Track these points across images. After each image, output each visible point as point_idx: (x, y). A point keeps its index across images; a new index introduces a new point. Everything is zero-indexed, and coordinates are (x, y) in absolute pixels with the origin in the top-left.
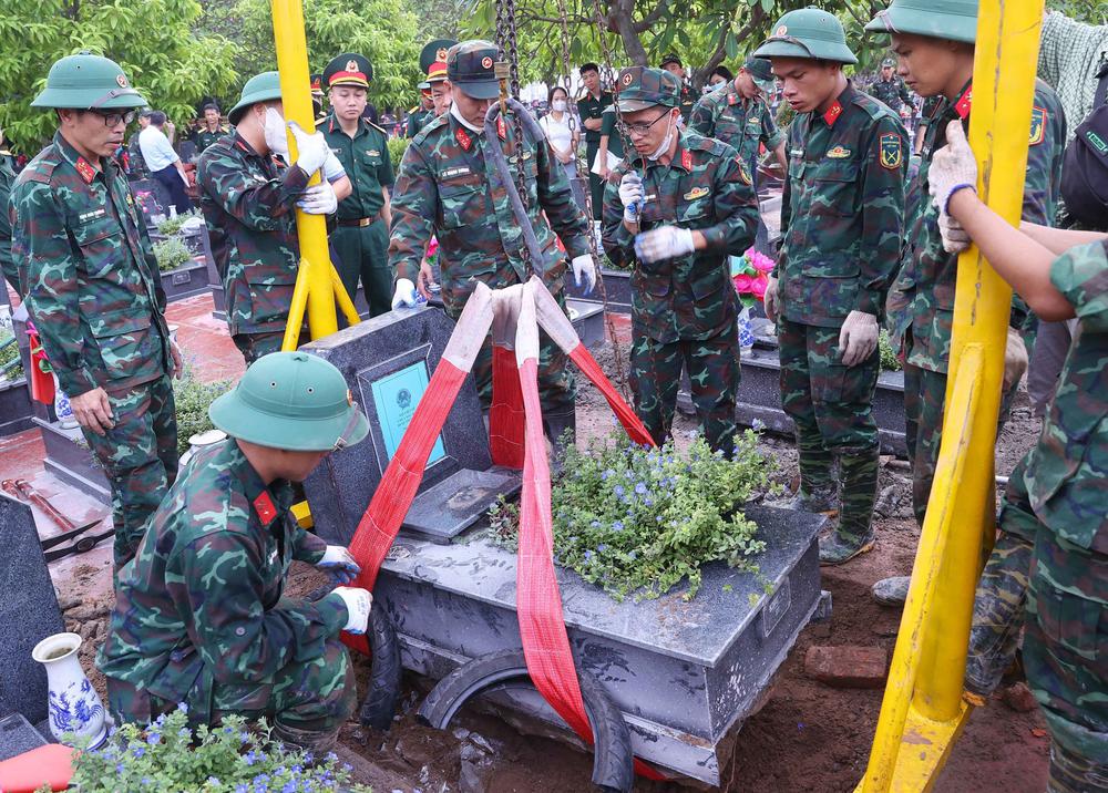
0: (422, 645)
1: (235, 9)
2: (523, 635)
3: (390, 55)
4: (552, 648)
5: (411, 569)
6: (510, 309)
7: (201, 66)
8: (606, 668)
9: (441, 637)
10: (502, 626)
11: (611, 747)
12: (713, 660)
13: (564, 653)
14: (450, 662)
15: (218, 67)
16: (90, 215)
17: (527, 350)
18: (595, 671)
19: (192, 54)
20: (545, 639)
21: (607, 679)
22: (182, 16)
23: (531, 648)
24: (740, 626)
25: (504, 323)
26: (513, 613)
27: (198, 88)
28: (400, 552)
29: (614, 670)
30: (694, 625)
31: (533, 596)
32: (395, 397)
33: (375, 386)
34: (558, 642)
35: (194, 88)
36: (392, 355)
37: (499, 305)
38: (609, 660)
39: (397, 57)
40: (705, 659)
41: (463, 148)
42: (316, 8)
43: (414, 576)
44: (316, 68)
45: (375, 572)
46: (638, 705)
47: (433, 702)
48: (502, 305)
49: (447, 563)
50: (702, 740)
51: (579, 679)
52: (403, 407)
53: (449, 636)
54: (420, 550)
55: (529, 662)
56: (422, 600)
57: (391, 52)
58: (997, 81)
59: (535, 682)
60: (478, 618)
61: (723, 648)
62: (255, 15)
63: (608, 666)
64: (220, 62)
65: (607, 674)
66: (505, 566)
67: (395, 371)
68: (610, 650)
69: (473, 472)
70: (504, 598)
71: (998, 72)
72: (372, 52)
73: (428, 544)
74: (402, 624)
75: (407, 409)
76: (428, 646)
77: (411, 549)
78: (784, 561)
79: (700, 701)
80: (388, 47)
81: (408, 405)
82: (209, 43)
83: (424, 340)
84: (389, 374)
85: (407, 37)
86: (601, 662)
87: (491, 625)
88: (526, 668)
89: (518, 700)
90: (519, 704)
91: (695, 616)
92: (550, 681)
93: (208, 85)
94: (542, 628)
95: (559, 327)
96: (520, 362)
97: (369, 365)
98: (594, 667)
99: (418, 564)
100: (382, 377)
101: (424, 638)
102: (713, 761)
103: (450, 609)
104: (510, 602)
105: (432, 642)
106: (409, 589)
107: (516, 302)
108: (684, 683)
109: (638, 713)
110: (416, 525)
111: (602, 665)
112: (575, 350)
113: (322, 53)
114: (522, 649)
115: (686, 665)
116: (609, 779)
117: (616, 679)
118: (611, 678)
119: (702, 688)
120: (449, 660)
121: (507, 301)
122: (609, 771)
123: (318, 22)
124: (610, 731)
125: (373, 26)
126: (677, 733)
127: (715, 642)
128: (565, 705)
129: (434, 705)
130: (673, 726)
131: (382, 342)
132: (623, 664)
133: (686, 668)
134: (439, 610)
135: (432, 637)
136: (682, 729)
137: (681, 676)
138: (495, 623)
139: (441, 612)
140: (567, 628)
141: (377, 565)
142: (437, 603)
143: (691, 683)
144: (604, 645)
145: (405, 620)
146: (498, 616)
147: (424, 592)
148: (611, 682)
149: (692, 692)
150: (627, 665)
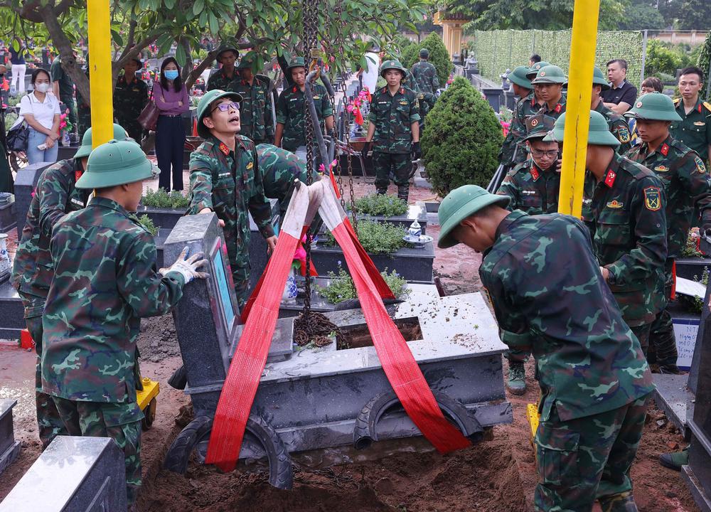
8: (440, 383)
9: (309, 415)
10: (363, 386)
13: (420, 378)
16: (223, 174)
18: (434, 387)
20: (404, 376)
21: (441, 389)
29: (445, 382)
38: (442, 377)
43: (290, 377)
45: (255, 386)
50: (501, 401)
53: (315, 413)
56: (293, 394)
58: (575, 166)
60: (343, 388)
63: (441, 380)
65: (440, 386)
68: (443, 369)
71: (575, 163)
74: (271, 421)
76: (297, 428)
79: (499, 378)
86: (436, 379)
92: (413, 400)
94: (402, 369)
101: (292, 424)
102: (510, 408)
103: (319, 391)
105: (298, 424)
108: (489, 370)
111: (436, 382)
117: (446, 387)
118: (443, 388)
119: (500, 369)
120: (318, 429)
126: (486, 403)
130: (482, 401)
132: (451, 375)
133: (491, 360)
134: (308, 396)
135: (298, 421)
136: (487, 400)
137: (487, 367)
138: (358, 386)
139: (310, 397)
140: (419, 364)
141: (257, 381)
142: (307, 391)
143: (494, 368)
144: (438, 367)
145: (273, 418)
146: (361, 380)
147: (296, 387)
148: (442, 391)
149: (494, 374)
150: (454, 375)
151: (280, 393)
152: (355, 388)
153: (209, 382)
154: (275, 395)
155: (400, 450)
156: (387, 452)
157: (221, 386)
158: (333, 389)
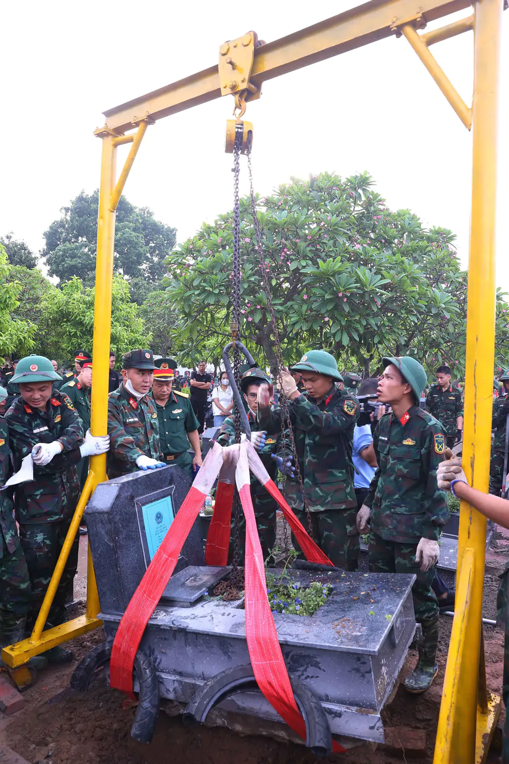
0: (173, 678)
1: (38, 305)
2: (251, 654)
3: (126, 341)
4: (271, 660)
5: (169, 622)
6: (233, 458)
7: (14, 336)
8: (305, 670)
9: (189, 669)
10: (233, 652)
11: (317, 720)
12: (376, 650)
13: (279, 660)
14: (194, 686)
15: (24, 338)
17: (242, 480)
18: (299, 673)
19: (10, 329)
20: (265, 654)
21: (306, 678)
22: (7, 307)
23: (256, 662)
24: (386, 632)
25: (229, 466)
26: (244, 641)
27: (10, 349)
28: (160, 614)
29: (311, 671)
30: (360, 634)
31: (257, 626)
32: (154, 516)
33: (143, 508)
34: (275, 655)
35: (8, 348)
36: (153, 490)
37: (226, 455)
38: (308, 664)
39: (130, 342)
40: (371, 650)
41: (133, 408)
42: (86, 310)
43: (172, 625)
44: (81, 344)
45: (144, 627)
46: (328, 693)
47: (196, 702)
48: (228, 455)
49: (193, 616)
50: (371, 710)
51: (290, 678)
52: (158, 523)
53: (194, 667)
54: (172, 612)
55: (256, 672)
56: (175, 643)
57: (127, 339)
59: (260, 686)
60: (216, 649)
61: (380, 643)
62: (50, 310)
63: (307, 668)
64: (26, 335)
65: (306, 674)
66: (231, 615)
67: (154, 500)
68: (308, 656)
69: (197, 568)
70: (236, 631)
71: (475, 415)
72: (116, 338)
73: (176, 608)
74: (159, 663)
75: (160, 524)
76: (178, 677)
77: (166, 611)
78: (400, 598)
79: (368, 682)
80: (125, 336)
81: (161, 522)
82: (21, 324)
83: (170, 484)
84: (151, 502)
85: (137, 332)
86: (302, 666)
87: (226, 653)
88: (254, 676)
89: (243, 705)
90: (244, 709)
91: (357, 629)
92: (270, 683)
93: (16, 348)
94: (264, 646)
95: (259, 469)
96: (239, 487)
97: (142, 495)
98: (297, 671)
99: (173, 619)
100: (148, 503)
101: (176, 672)
102: (380, 724)
103: (196, 646)
104: (241, 633)
105: (180, 674)
106: (167, 637)
107: (236, 453)
108: (358, 670)
109: (327, 699)
110: (168, 596)
111: (302, 669)
112: (268, 482)
113: (86, 335)
114: (251, 664)
115: (358, 657)
116: (319, 742)
117: (312, 677)
118: (308, 677)
119: (370, 672)
120: (193, 684)
121: (231, 453)
122: (318, 736)
123: (86, 318)
124: (315, 710)
125: (118, 324)
126: (354, 709)
127: (374, 641)
128: (280, 699)
129: (196, 704)
130: (352, 704)
131: (149, 483)
132: (316, 665)
133: (359, 659)
134: (188, 648)
135: (181, 671)
136: (357, 705)
137: (356, 666)
138: (228, 651)
139: (189, 650)
140: (280, 644)
141: (145, 622)
142: (187, 643)
143: (362, 669)
144: (304, 653)
145: (161, 661)
146: (231, 646)
147: (178, 636)
148: (308, 680)
149: (363, 676)
150: (320, 665)
151: (165, 639)
152: (226, 652)
153: (115, 612)
154: (162, 639)
155: (273, 731)
156: (261, 729)
157: (120, 618)
158: (208, 648)
